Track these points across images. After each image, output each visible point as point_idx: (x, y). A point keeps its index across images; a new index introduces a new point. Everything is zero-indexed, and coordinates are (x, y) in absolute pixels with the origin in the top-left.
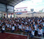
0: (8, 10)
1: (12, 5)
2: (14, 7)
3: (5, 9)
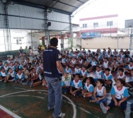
0: (49, 24)
1: (64, 9)
2: (70, 14)
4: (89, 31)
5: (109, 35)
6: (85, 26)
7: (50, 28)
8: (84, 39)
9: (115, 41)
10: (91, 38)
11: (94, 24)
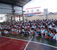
0: (15, 11)
2: (22, 7)
5: (38, 15)
7: (15, 13)
8: (28, 17)
9: (40, 17)
11: (32, 11)
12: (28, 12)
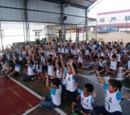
1: (81, 4)
2: (86, 8)
3: (59, 16)
4: (107, 26)
6: (102, 20)
7: (65, 22)
8: (100, 33)
10: (106, 33)
11: (112, 18)
12: (103, 21)
